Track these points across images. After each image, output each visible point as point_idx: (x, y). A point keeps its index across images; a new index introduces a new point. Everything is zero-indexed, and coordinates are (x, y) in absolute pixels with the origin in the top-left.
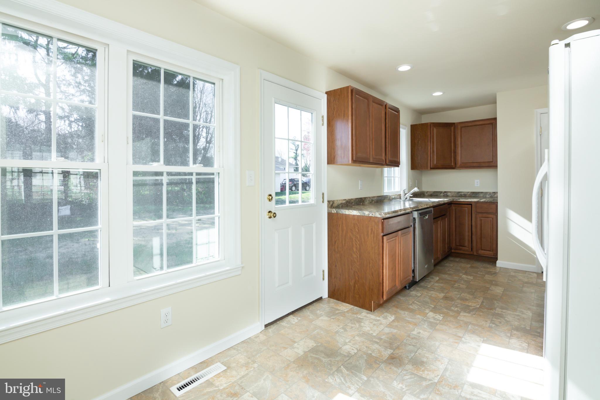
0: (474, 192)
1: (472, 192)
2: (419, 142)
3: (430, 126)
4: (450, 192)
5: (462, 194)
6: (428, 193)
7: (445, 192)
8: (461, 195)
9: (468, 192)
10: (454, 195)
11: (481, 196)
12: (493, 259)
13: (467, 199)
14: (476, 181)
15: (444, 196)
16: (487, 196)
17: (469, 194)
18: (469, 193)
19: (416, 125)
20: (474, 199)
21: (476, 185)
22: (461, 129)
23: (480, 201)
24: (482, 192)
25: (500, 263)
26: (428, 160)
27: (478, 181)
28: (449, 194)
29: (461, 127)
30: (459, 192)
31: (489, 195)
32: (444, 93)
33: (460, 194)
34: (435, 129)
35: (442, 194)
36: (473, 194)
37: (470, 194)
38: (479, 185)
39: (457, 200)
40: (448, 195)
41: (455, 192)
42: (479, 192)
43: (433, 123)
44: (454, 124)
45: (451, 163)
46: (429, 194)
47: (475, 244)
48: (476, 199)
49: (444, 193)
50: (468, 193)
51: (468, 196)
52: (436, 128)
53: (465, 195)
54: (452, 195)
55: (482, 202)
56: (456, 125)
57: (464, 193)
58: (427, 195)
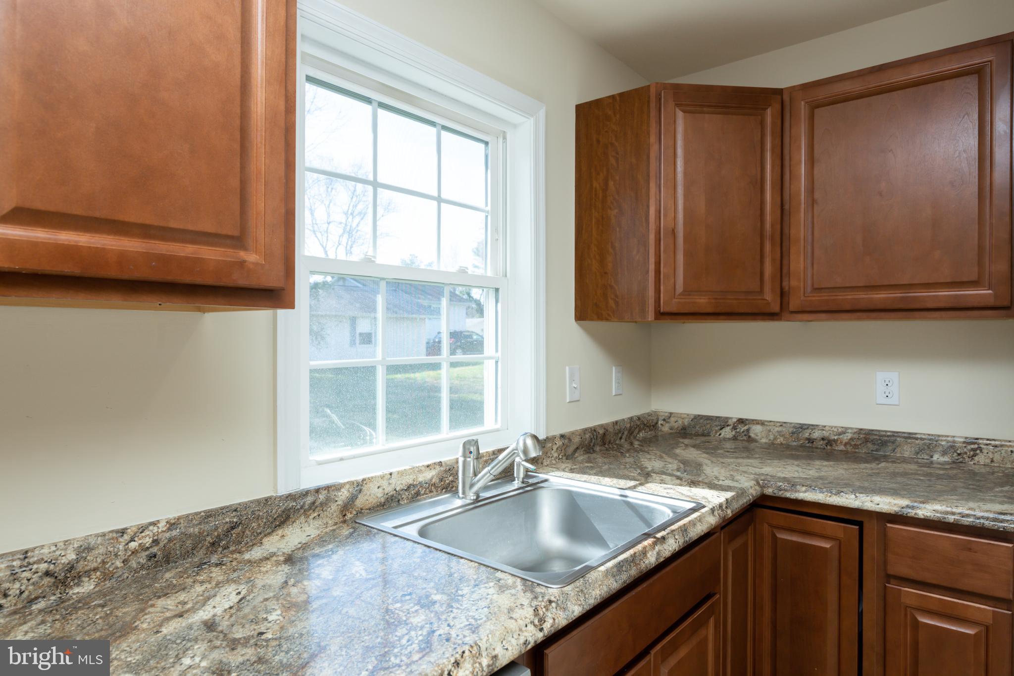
0: (870, 432)
1: (861, 431)
2: (611, 183)
4: (762, 423)
5: (817, 434)
6: (672, 419)
7: (741, 421)
8: (811, 441)
9: (845, 430)
10: (780, 440)
11: (906, 454)
13: (838, 493)
14: (882, 378)
15: (735, 438)
16: (936, 457)
17: (846, 437)
18: (849, 436)
19: (597, 103)
21: (881, 399)
22: (811, 118)
24: (910, 436)
26: (647, 272)
27: (894, 378)
28: (756, 430)
29: (813, 112)
30: (802, 427)
31: (944, 453)
33: (807, 433)
34: (681, 115)
35: (727, 432)
36: (866, 441)
37: (852, 439)
40: (752, 435)
41: (782, 424)
42: (895, 434)
44: (779, 92)
45: (761, 291)
46: (676, 425)
49: (734, 428)
50: (844, 433)
51: (842, 448)
52: (684, 112)
53: (829, 442)
54: (772, 437)
56: (786, 97)
57: (826, 434)
58: (666, 429)
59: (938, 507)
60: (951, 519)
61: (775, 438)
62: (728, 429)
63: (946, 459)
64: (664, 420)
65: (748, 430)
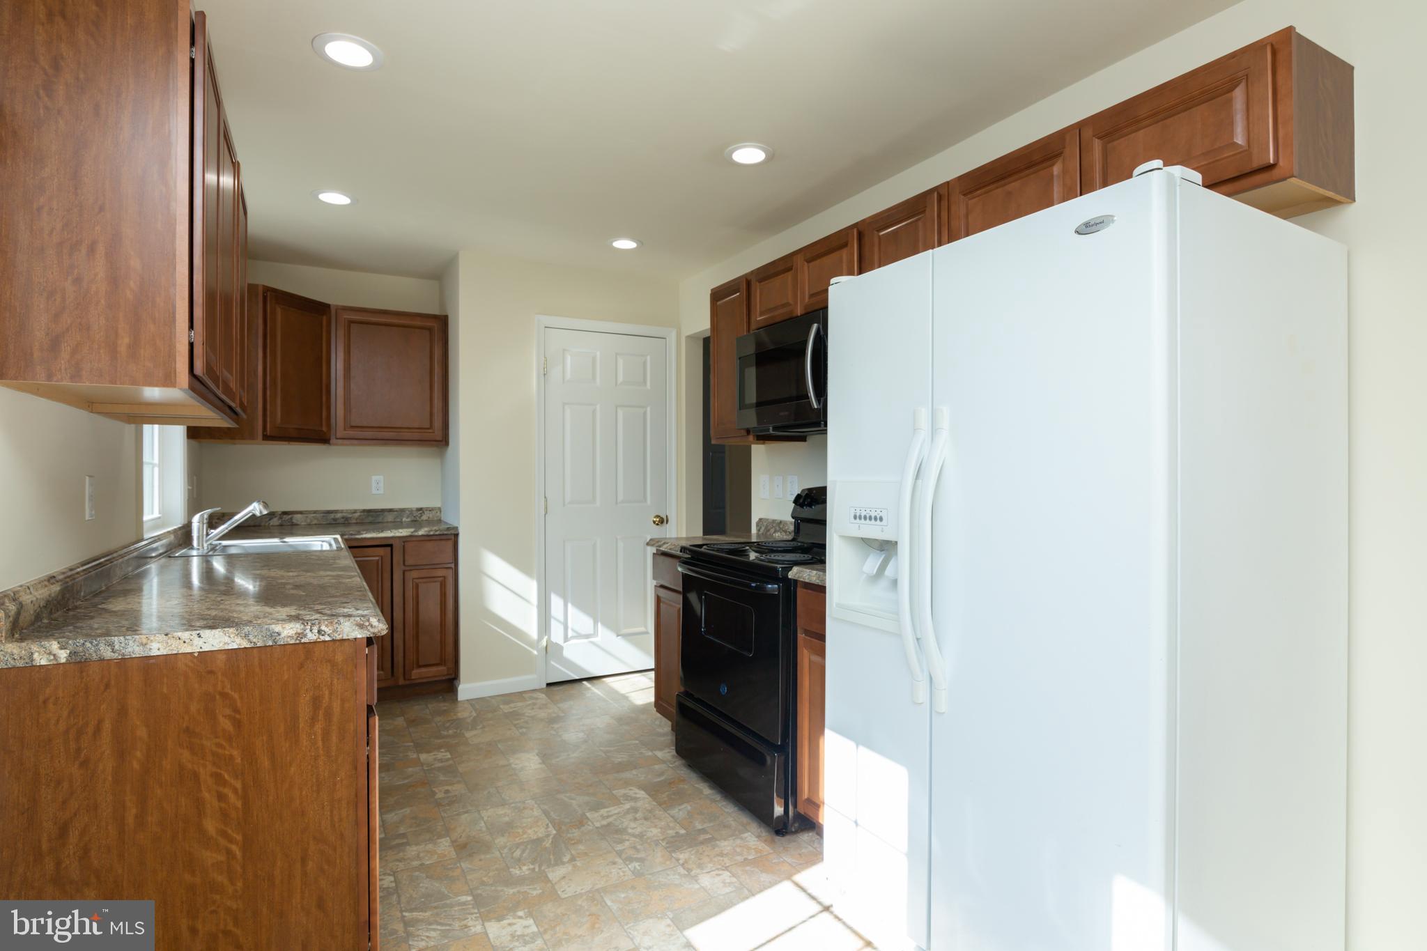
0: (369, 511)
1: (364, 511)
3: (265, 298)
4: (301, 513)
5: (339, 515)
7: (285, 513)
8: (335, 520)
9: (355, 511)
10: (315, 522)
11: (390, 520)
12: (449, 684)
13: (382, 531)
14: (374, 478)
15: (281, 525)
16: (404, 519)
17: (357, 515)
18: (359, 514)
20: (400, 530)
21: (374, 491)
22: (349, 330)
23: (416, 534)
24: (391, 510)
25: (467, 689)
27: (381, 478)
29: (351, 322)
30: (330, 512)
31: (407, 518)
32: (355, 201)
33: (332, 516)
34: (279, 311)
35: (275, 522)
36: (368, 516)
37: (360, 516)
38: (381, 492)
39: (352, 534)
40: (294, 521)
41: (315, 512)
42: (383, 511)
43: (274, 291)
44: (327, 306)
45: (321, 425)
47: (401, 654)
48: (405, 530)
49: (280, 518)
50: (355, 513)
51: (354, 521)
53: (346, 519)
54: (309, 521)
55: (423, 536)
56: (333, 312)
57: (345, 514)
59: (426, 529)
60: (432, 533)
61: (311, 521)
62: (275, 519)
63: (409, 520)
64: (218, 519)
65: (291, 518)
